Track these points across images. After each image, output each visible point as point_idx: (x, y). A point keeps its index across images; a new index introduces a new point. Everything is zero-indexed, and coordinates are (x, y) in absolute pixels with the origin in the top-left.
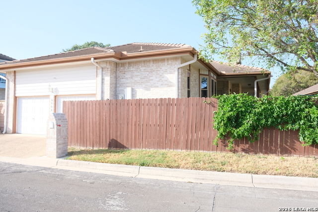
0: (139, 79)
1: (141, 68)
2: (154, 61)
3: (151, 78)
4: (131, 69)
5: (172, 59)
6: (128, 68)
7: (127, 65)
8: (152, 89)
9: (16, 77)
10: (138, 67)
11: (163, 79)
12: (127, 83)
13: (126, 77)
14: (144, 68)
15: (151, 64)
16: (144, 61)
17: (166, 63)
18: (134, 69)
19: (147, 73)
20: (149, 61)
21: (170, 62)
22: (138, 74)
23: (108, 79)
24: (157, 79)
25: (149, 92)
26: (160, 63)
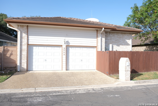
0: (114, 40)
1: (115, 36)
2: (121, 33)
3: (120, 41)
4: (111, 35)
5: (129, 33)
6: (109, 35)
7: (108, 33)
8: (120, 46)
9: (29, 30)
10: (114, 35)
11: (125, 42)
12: (108, 42)
13: (108, 39)
14: (117, 36)
15: (120, 34)
16: (117, 33)
17: (126, 35)
18: (112, 36)
19: (118, 38)
20: (119, 33)
21: (128, 35)
22: (114, 38)
23: (104, 39)
24: (123, 42)
25: (119, 47)
26: (124, 35)
